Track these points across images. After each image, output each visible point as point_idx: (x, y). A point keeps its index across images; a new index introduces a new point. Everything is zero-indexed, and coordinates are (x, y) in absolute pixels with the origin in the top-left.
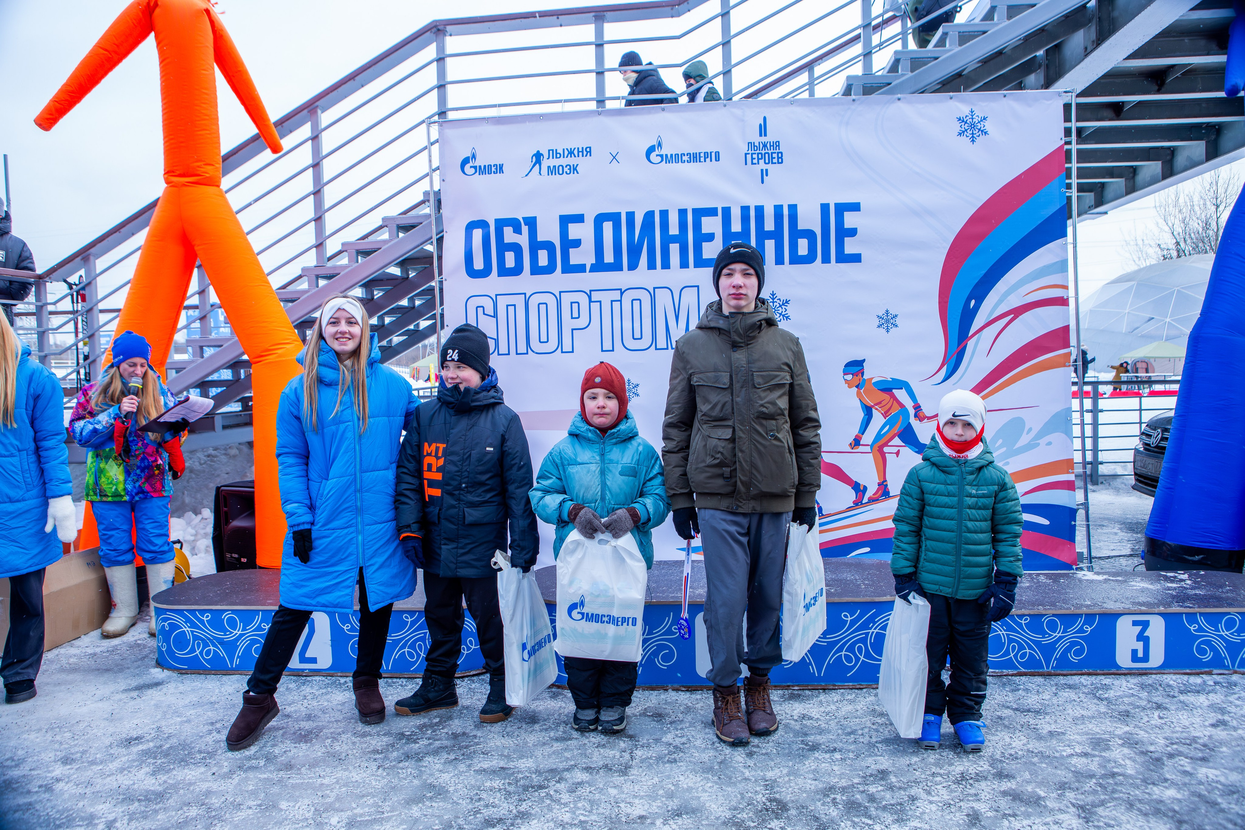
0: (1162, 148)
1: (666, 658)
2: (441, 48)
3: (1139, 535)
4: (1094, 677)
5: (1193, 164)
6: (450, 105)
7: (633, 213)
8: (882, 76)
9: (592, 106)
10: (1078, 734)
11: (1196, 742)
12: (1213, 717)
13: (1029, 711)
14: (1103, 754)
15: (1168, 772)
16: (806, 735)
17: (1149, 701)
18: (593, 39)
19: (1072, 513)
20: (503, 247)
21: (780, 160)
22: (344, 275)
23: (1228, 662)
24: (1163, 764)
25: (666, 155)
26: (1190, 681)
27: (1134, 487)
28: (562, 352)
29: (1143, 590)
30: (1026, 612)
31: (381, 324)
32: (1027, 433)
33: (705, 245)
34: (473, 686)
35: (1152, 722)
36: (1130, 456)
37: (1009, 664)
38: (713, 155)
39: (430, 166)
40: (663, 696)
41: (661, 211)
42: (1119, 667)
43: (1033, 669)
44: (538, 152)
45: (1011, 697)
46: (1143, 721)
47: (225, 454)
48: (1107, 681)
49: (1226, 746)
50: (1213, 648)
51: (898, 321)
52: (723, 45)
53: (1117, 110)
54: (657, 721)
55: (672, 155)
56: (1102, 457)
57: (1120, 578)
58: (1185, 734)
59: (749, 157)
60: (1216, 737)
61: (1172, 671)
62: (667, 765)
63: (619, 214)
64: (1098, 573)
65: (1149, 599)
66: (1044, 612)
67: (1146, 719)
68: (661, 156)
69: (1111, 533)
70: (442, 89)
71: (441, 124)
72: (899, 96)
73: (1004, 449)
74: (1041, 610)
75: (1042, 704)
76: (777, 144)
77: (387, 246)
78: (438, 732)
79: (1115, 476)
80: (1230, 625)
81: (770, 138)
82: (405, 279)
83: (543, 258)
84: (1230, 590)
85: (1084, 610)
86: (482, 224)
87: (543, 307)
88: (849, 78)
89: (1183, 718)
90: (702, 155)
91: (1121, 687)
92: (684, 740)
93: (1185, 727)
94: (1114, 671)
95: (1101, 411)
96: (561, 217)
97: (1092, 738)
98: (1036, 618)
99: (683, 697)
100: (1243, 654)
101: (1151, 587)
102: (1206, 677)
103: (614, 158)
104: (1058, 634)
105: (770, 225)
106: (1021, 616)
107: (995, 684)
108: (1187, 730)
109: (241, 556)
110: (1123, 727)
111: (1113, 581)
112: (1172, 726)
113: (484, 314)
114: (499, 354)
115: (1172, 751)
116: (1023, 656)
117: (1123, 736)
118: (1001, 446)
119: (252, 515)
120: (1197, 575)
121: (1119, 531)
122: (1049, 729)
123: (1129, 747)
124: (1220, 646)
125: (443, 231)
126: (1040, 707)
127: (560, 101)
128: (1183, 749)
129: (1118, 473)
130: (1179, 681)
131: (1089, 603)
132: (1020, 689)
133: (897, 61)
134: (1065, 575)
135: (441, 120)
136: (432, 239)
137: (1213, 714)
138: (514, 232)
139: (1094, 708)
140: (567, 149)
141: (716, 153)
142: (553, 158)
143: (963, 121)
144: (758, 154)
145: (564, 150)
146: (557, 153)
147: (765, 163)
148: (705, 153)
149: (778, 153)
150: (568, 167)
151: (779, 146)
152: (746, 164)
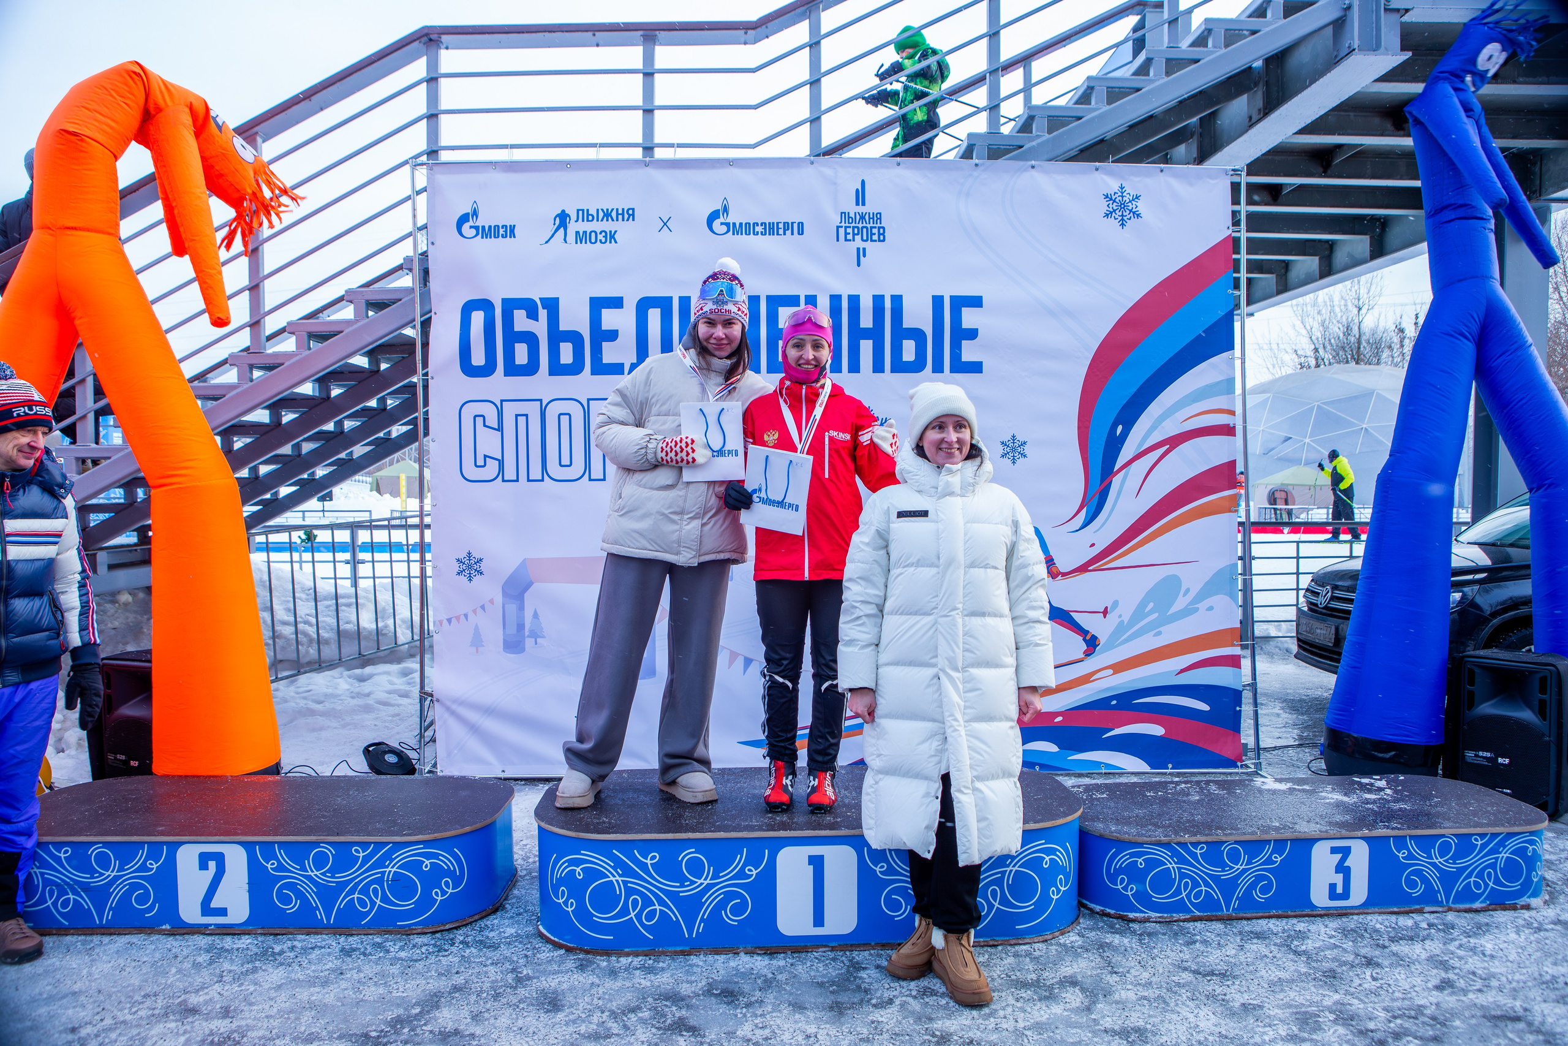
0: (1320, 241)
1: (736, 911)
2: (433, 64)
3: (1305, 717)
4: (1285, 921)
5: (1356, 263)
6: (444, 141)
8: (1009, 136)
10: (1279, 1007)
12: (1436, 976)
13: (1212, 973)
14: (1314, 1037)
16: (930, 1019)
17: (1357, 955)
18: (640, 66)
20: (512, 337)
21: (882, 238)
22: (289, 366)
23: (1442, 896)
25: (734, 224)
26: (1400, 924)
27: (1296, 656)
28: (590, 480)
29: (1338, 805)
30: (1203, 839)
31: (339, 430)
32: (1184, 595)
34: (468, 951)
35: (1366, 986)
36: (1291, 613)
37: (1180, 907)
38: (795, 226)
39: (415, 223)
40: (732, 964)
42: (1314, 907)
43: (1210, 912)
44: (563, 211)
45: (1186, 954)
46: (1355, 984)
48: (1301, 926)
49: (1459, 1018)
50: (1425, 880)
51: (1027, 450)
52: (811, 84)
53: (1274, 193)
54: (728, 1004)
55: (741, 224)
56: (1256, 614)
57: (1307, 787)
58: (1407, 1003)
59: (842, 231)
60: (1444, 1006)
61: (1377, 910)
63: (669, 299)
64: (1280, 781)
65: (1347, 818)
66: (1224, 839)
67: (1357, 982)
68: (728, 225)
69: (1272, 714)
70: (433, 120)
71: (430, 168)
72: (1033, 162)
73: (1156, 615)
74: (1219, 835)
75: (1227, 963)
76: (878, 217)
77: (351, 329)
78: (418, 1031)
79: (1267, 638)
80: (1444, 850)
81: (869, 208)
82: (374, 372)
83: (566, 354)
84: (1439, 803)
85: (1273, 835)
86: (485, 305)
87: (565, 420)
88: (970, 136)
89: (1400, 979)
90: (781, 226)
91: (1321, 933)
92: (767, 1032)
93: (1405, 992)
94: (1307, 911)
96: (592, 299)
97: (1297, 1013)
98: (1215, 846)
99: (760, 964)
100: (1459, 886)
101: (1346, 799)
102: (1417, 917)
103: (665, 224)
104: (1240, 867)
105: (866, 321)
106: (1195, 844)
107: (1164, 934)
108: (1409, 996)
109: (131, 758)
110: (1331, 994)
111: (1299, 790)
112: (1391, 991)
113: (485, 425)
114: (503, 481)
115: (1397, 1029)
116: (1197, 896)
117: (1334, 1008)
118: (1151, 612)
119: (148, 699)
120: (1396, 781)
121: (1281, 712)
122: (1242, 1001)
123: (1343, 1025)
124: (1433, 876)
125: (430, 311)
126: (1226, 968)
127: (594, 145)
128: (1408, 1024)
129: (1273, 635)
130: (1387, 923)
131: (1277, 824)
132: (1197, 941)
133: (1031, 119)
134: (1241, 783)
135: (431, 162)
136: (414, 320)
137: (1435, 971)
138: (528, 317)
139: (1292, 966)
140: (602, 210)
141: (799, 223)
142: (583, 221)
143: (1111, 199)
144: (854, 227)
145: (598, 210)
146: (588, 215)
147: (862, 240)
148: (784, 223)
149: (879, 228)
150: (603, 234)
151: (880, 219)
152: (838, 240)
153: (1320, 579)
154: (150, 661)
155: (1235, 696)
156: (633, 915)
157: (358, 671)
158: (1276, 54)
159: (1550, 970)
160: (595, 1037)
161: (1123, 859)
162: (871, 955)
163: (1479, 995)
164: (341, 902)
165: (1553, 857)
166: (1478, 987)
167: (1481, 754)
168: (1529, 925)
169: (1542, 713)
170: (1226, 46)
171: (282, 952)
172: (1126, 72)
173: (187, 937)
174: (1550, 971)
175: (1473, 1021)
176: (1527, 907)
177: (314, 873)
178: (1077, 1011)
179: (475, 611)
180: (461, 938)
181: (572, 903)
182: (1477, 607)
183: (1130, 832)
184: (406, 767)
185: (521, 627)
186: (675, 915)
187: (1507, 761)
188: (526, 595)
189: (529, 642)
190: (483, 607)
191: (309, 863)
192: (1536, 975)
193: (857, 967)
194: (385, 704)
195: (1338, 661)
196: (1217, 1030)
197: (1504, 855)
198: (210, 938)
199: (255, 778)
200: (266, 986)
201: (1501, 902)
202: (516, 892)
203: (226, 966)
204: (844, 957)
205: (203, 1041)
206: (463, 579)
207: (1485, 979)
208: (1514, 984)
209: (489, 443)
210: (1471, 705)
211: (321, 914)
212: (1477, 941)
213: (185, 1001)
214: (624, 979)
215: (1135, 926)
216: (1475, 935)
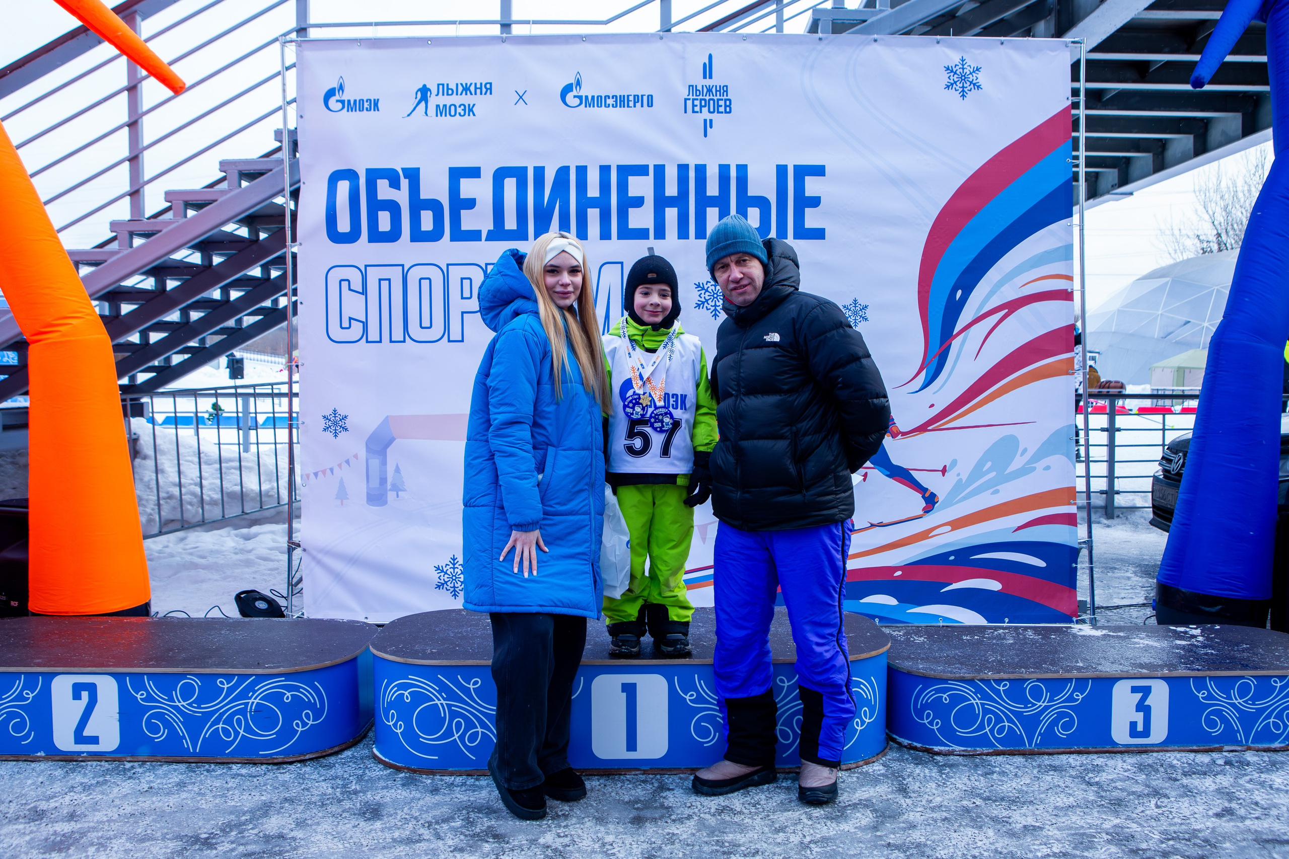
0: (1194, 118)
4: (1085, 756)
5: (1229, 140)
6: (312, 20)
7: (544, 167)
8: (855, 11)
10: (1059, 829)
11: (1197, 837)
12: (1219, 804)
13: (1002, 799)
14: (1086, 854)
17: (1147, 786)
19: (1073, 553)
20: (376, 205)
21: (728, 109)
23: (1241, 736)
25: (587, 97)
26: (1197, 761)
28: (449, 341)
29: (1147, 649)
30: (1003, 675)
32: (1022, 455)
33: (632, 212)
35: (1148, 812)
37: (983, 741)
38: (645, 98)
39: (285, 97)
41: (577, 167)
42: (1115, 744)
43: (1013, 747)
44: (425, 86)
45: (981, 783)
46: (1137, 811)
47: (13, 463)
48: (1099, 760)
49: (1230, 841)
50: (1224, 720)
53: (1141, 71)
55: (593, 97)
56: (1118, 485)
57: (1122, 634)
58: (1184, 827)
59: (689, 103)
60: (1219, 830)
61: (1176, 748)
63: (524, 169)
65: (1152, 660)
66: (1026, 676)
67: (1140, 809)
68: (580, 97)
69: (1123, 578)
71: (299, 45)
72: (875, 36)
73: (993, 474)
74: (1024, 673)
75: (1019, 791)
76: (724, 89)
77: (225, 198)
79: (1133, 509)
80: (1244, 691)
81: (716, 81)
82: (254, 241)
83: (427, 221)
84: (1247, 649)
85: (1075, 674)
86: (350, 175)
87: (425, 283)
88: (816, 12)
89: (1184, 806)
90: (631, 98)
91: (1117, 767)
92: (566, 840)
93: (1186, 818)
94: (1108, 748)
95: (1119, 430)
96: (450, 168)
97: (1076, 834)
98: (1018, 683)
100: (1259, 726)
101: (1157, 644)
102: (1215, 755)
103: (521, 97)
104: (1042, 704)
105: (713, 189)
106: (998, 681)
107: (965, 766)
108: (1188, 821)
110: (1112, 819)
111: (1113, 636)
112: (1171, 817)
113: (350, 289)
114: (367, 342)
115: (1167, 849)
116: (1001, 731)
117: (1111, 831)
118: (989, 471)
119: (26, 543)
120: (1211, 629)
121: (1133, 575)
122: (1025, 823)
124: (1233, 717)
125: (299, 181)
126: (1017, 795)
127: (454, 23)
128: (1180, 845)
130: (1184, 760)
131: (1081, 664)
132: (995, 772)
134: (1058, 630)
135: (299, 39)
136: (283, 190)
137: (1219, 801)
138: (391, 186)
139: (1080, 793)
140: (462, 84)
141: (648, 96)
142: (443, 95)
143: (952, 71)
144: (701, 100)
145: (457, 85)
146: (448, 89)
147: (710, 112)
148: (635, 96)
149: (726, 100)
150: (462, 107)
151: (727, 91)
152: (686, 112)
154: (27, 507)
156: (456, 736)
160: (409, 841)
161: (929, 695)
162: (681, 778)
163: (1256, 821)
164: (206, 732)
166: (1257, 815)
173: (60, 763)
175: (1244, 844)
177: (182, 704)
178: (864, 829)
179: (340, 466)
181: (401, 725)
183: (938, 670)
184: (275, 612)
185: (383, 480)
188: (389, 450)
189: (391, 495)
190: (347, 462)
191: (177, 694)
193: (664, 788)
196: (994, 846)
204: (654, 780)
206: (329, 435)
207: (1265, 809)
209: (354, 306)
211: (187, 745)
212: (1267, 776)
214: (444, 794)
215: (938, 758)
216: (1268, 771)
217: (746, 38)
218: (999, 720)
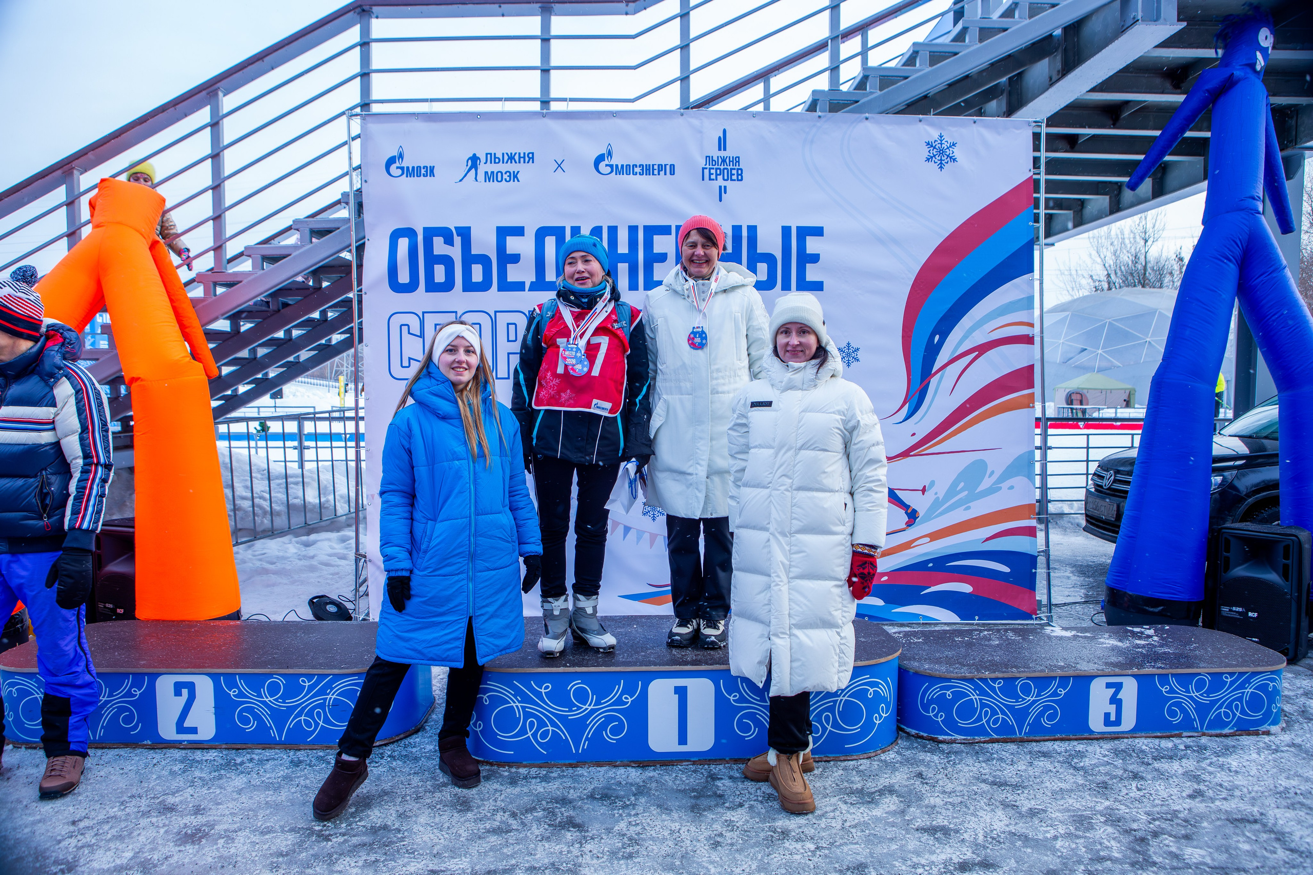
0: (1110, 182)
1: (615, 731)
2: (365, 31)
3: (1091, 579)
4: (1067, 743)
5: (1140, 202)
6: (375, 95)
8: (847, 93)
9: (536, 106)
10: (1059, 811)
11: (1177, 817)
12: (1189, 787)
13: (1006, 784)
14: (1088, 835)
15: (1155, 853)
17: (1125, 770)
18: (539, 33)
20: (432, 260)
21: (740, 177)
22: (247, 283)
23: (1197, 724)
24: (1149, 844)
25: (617, 166)
26: (1162, 746)
27: (1084, 529)
29: (1113, 648)
30: (1000, 675)
31: (288, 338)
32: (990, 477)
33: (657, 266)
34: (394, 763)
35: (1131, 795)
36: (1081, 494)
37: (981, 731)
38: (668, 167)
39: (350, 164)
40: (611, 774)
41: (609, 227)
42: (1092, 732)
43: (1006, 735)
44: (475, 155)
45: (986, 769)
46: (1122, 794)
48: (1080, 747)
49: (1207, 821)
50: (1183, 710)
51: (860, 355)
52: (682, 48)
53: (1072, 142)
54: (607, 806)
55: (622, 166)
56: (1052, 495)
57: (1088, 635)
58: (1165, 808)
59: (706, 172)
60: (1195, 811)
61: (1143, 734)
62: (622, 862)
63: (563, 229)
64: (1066, 629)
65: (1120, 659)
66: (1018, 675)
67: (1124, 791)
68: (611, 166)
69: (1063, 577)
70: (365, 78)
71: (364, 118)
72: (867, 115)
74: (1014, 672)
75: (1019, 776)
76: (737, 160)
77: (297, 252)
78: (354, 826)
79: (1061, 515)
80: (1200, 686)
81: (729, 153)
82: (317, 289)
83: (477, 274)
84: (1197, 647)
85: (1059, 673)
86: (409, 233)
88: (814, 92)
89: (1161, 789)
90: (656, 167)
91: (1096, 753)
92: (638, 829)
93: (1164, 799)
94: (1086, 735)
95: (1050, 448)
96: (498, 228)
97: (1074, 816)
98: (1010, 681)
99: (634, 775)
100: (1212, 715)
101: (1120, 644)
102: (1176, 741)
103: (559, 166)
104: (1031, 699)
106: (994, 680)
107: (967, 753)
108: (1167, 803)
109: (118, 606)
110: (1103, 801)
111: (1081, 637)
112: (1152, 799)
113: (409, 333)
115: (1155, 829)
116: (995, 722)
117: (1105, 812)
118: (962, 490)
119: (132, 558)
120: (1163, 630)
121: (1071, 575)
122: (1029, 806)
123: (1112, 825)
124: (1190, 707)
125: (364, 238)
126: (1017, 780)
127: (500, 99)
128: (1165, 825)
129: (1066, 512)
130: (1151, 745)
131: (1062, 664)
132: (994, 759)
133: (865, 78)
134: (1032, 631)
135: (364, 113)
136: (350, 245)
137: (1189, 783)
138: (445, 243)
139: (1072, 779)
140: (507, 154)
141: (671, 166)
142: (491, 163)
143: (932, 146)
144: (716, 169)
145: (503, 154)
146: (495, 158)
147: (724, 179)
148: (659, 165)
149: (738, 169)
150: (508, 174)
151: (739, 162)
152: (703, 179)
153: (1105, 465)
154: (133, 527)
155: (1032, 560)
156: (530, 734)
157: (304, 538)
158: (1073, 24)
159: (1283, 782)
160: (500, 831)
161: (935, 692)
162: (725, 768)
163: (1224, 802)
164: (290, 723)
165: (1291, 693)
166: (1223, 796)
167: (1234, 609)
168: (1268, 747)
169: (1285, 575)
170: (1031, 17)
171: (242, 763)
172: (947, 40)
173: (165, 750)
174: (1283, 784)
175: (1219, 823)
176: (1268, 733)
177: (269, 699)
178: (894, 813)
180: (389, 753)
181: (480, 724)
182: (1235, 488)
183: (941, 669)
184: (343, 614)
186: (565, 734)
187: (1256, 615)
191: (264, 691)
192: (1272, 786)
193: (713, 777)
194: (327, 565)
195: (1117, 533)
196: (1007, 829)
197: (1249, 690)
198: (184, 751)
199: (217, 623)
200: (230, 789)
201: (1246, 728)
202: (434, 716)
203: (197, 773)
204: (704, 769)
205: (179, 833)
207: (1230, 790)
208: (1253, 794)
209: (413, 347)
210: (1227, 568)
211: (274, 733)
212: (1225, 760)
213: (164, 801)
214: (523, 786)
215: (944, 746)
216: (1223, 755)
217: (755, 115)
218: (994, 713)
